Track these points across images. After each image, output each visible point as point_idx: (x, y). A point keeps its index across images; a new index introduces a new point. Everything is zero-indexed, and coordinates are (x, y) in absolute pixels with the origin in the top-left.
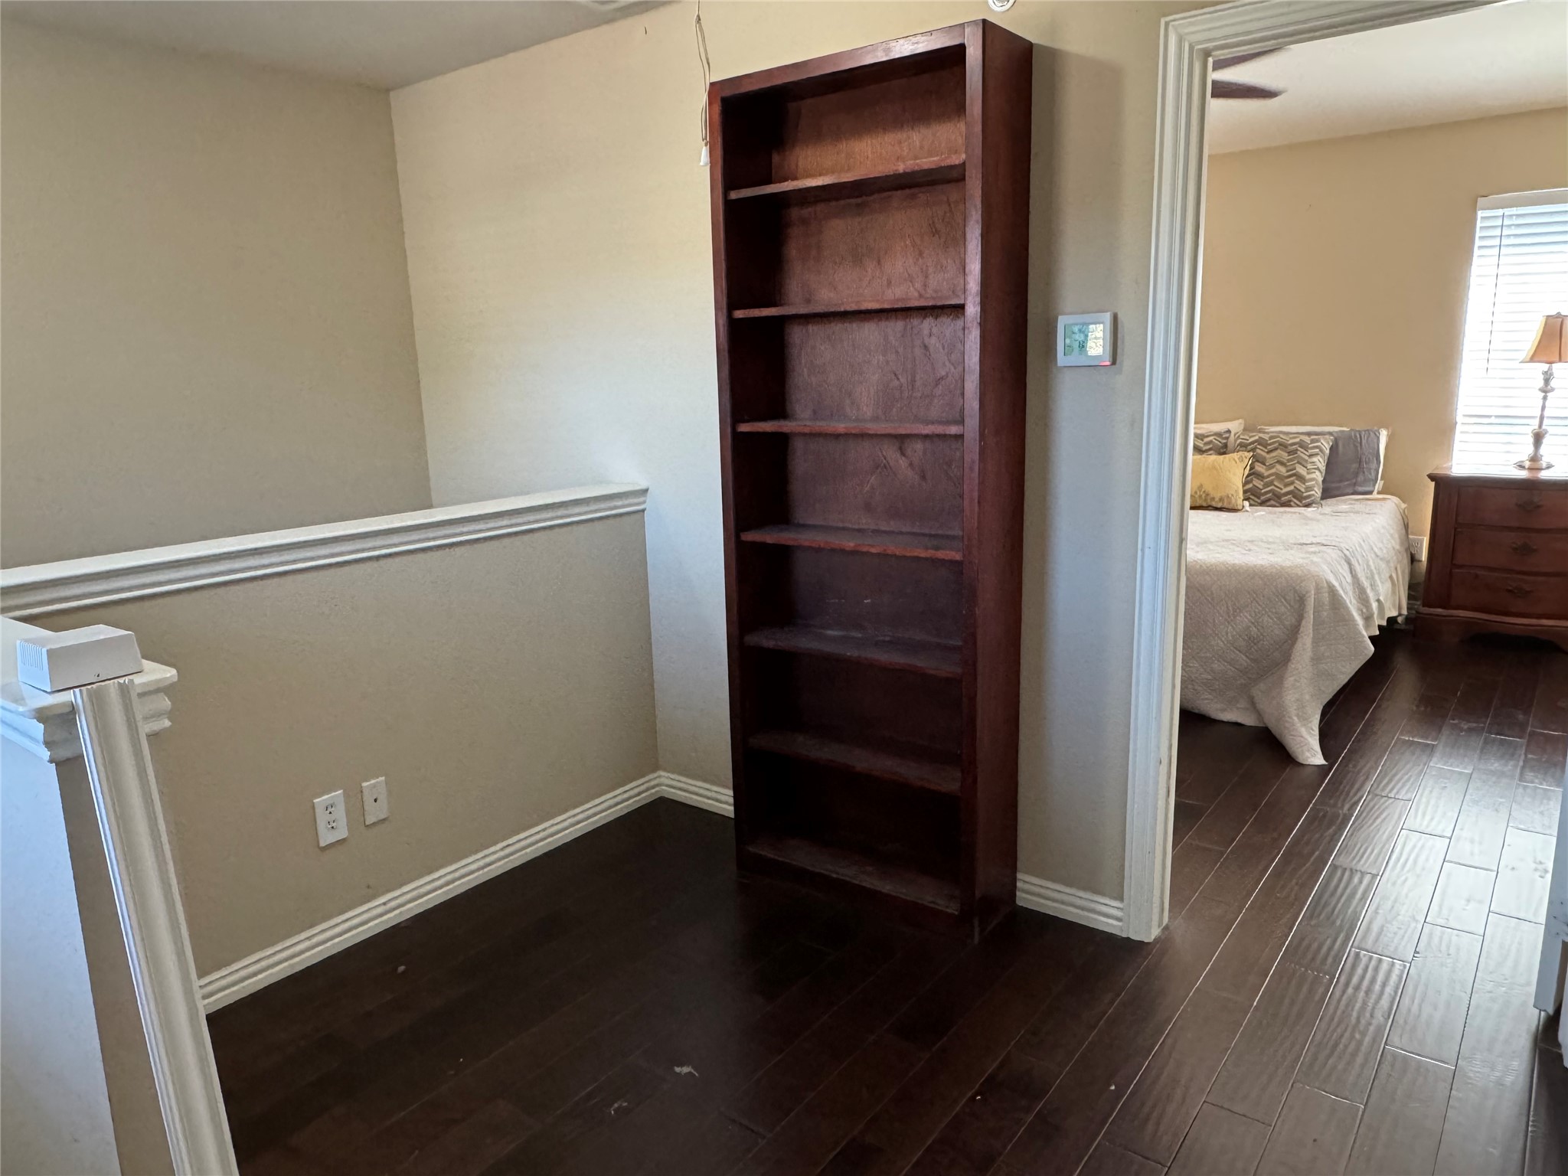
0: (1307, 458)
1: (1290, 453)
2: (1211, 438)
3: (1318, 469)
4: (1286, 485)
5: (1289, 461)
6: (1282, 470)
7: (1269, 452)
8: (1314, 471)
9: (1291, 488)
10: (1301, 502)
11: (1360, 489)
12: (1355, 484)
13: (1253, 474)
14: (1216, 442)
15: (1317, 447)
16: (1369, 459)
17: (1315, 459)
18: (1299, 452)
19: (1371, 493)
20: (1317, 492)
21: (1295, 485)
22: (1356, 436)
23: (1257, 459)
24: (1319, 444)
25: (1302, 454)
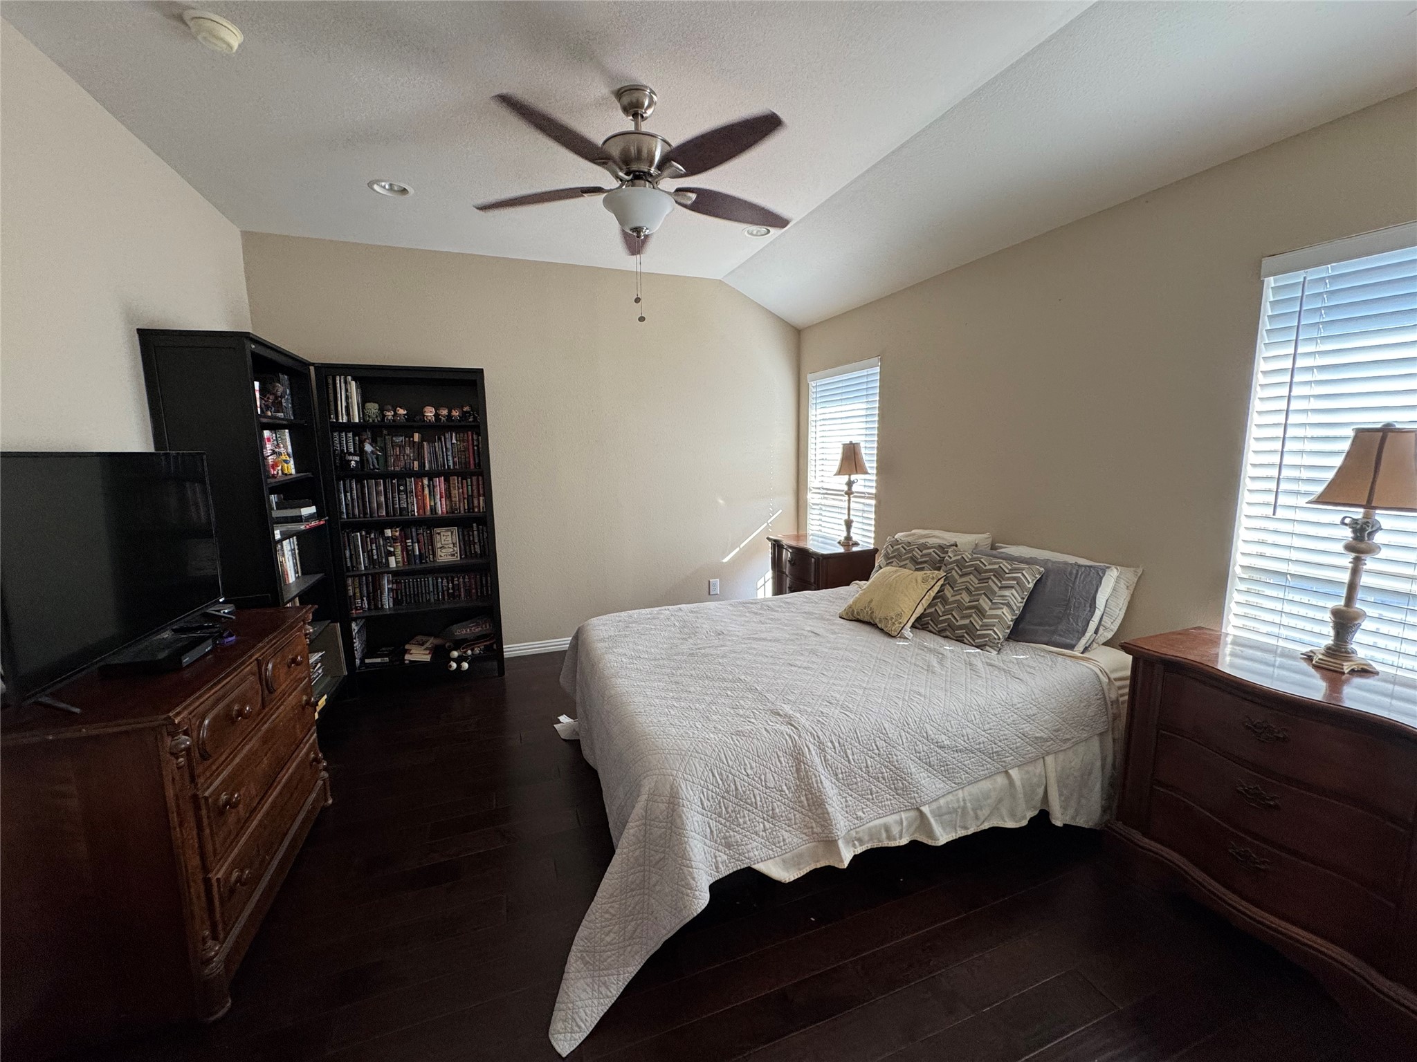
0: (996, 589)
1: (981, 580)
2: (931, 550)
3: (1008, 605)
4: (963, 618)
5: (977, 589)
6: (966, 598)
7: (961, 576)
8: (1002, 606)
9: (966, 622)
10: (974, 640)
11: (1057, 638)
12: (1054, 632)
13: (940, 596)
14: (935, 555)
15: (1014, 579)
16: (1080, 603)
17: (1007, 593)
18: (990, 581)
19: (1072, 647)
20: (1000, 633)
21: (971, 619)
22: (1071, 573)
23: (949, 581)
24: (1020, 575)
25: (994, 585)
